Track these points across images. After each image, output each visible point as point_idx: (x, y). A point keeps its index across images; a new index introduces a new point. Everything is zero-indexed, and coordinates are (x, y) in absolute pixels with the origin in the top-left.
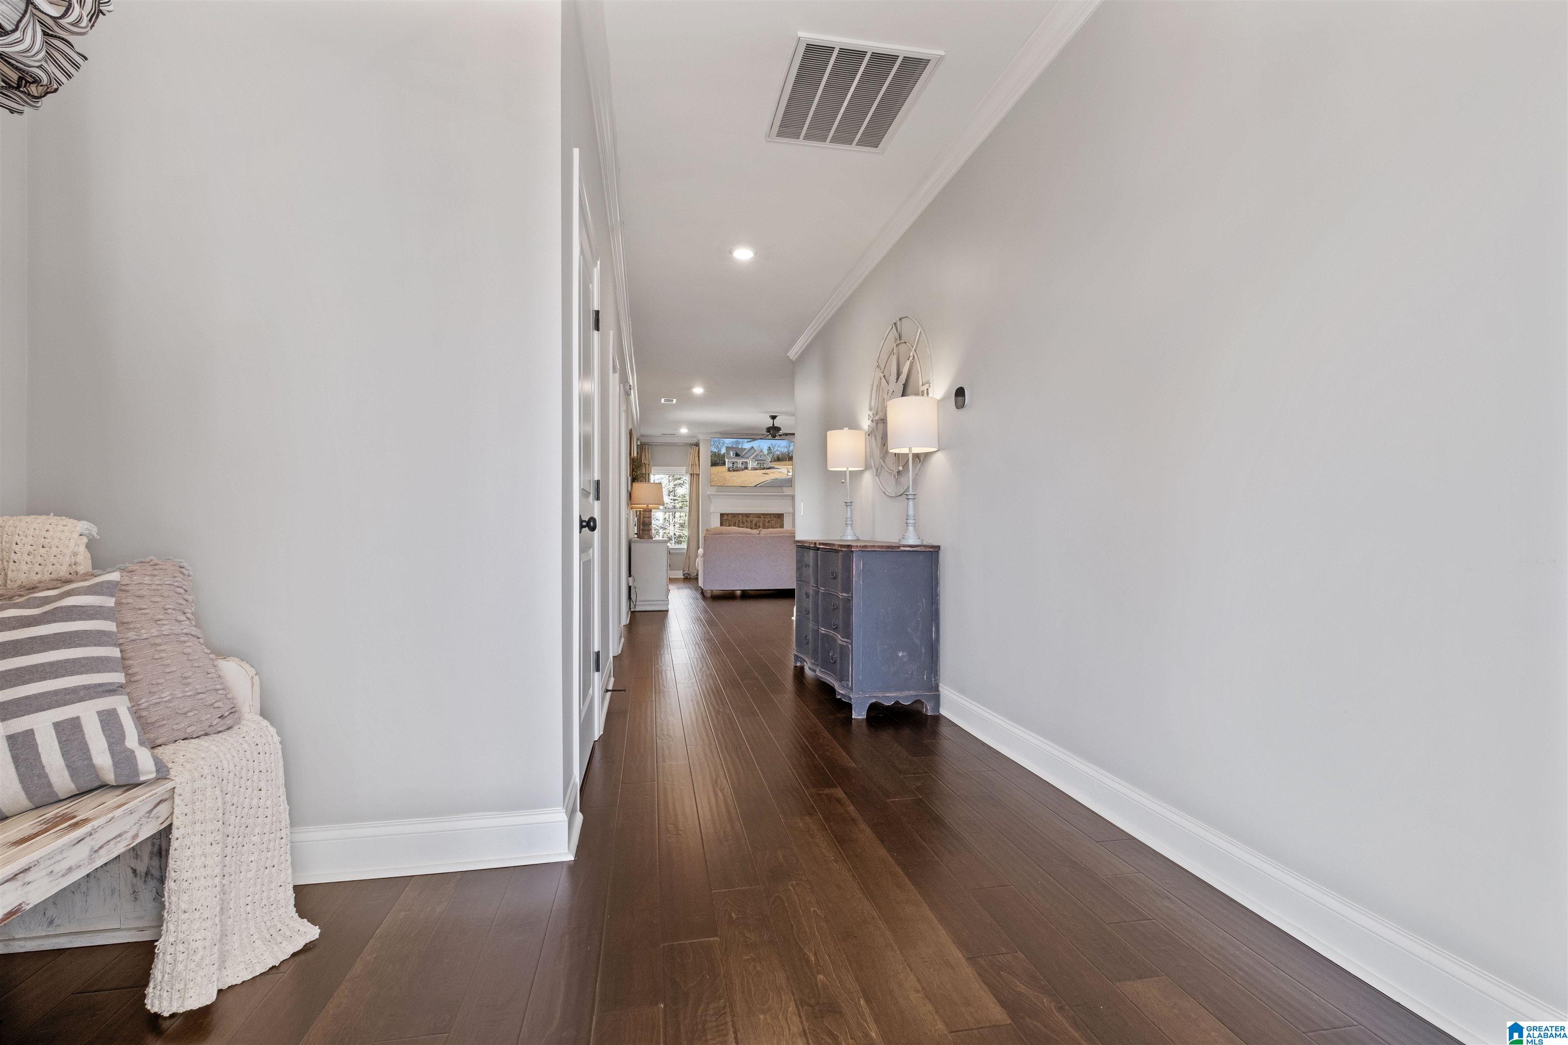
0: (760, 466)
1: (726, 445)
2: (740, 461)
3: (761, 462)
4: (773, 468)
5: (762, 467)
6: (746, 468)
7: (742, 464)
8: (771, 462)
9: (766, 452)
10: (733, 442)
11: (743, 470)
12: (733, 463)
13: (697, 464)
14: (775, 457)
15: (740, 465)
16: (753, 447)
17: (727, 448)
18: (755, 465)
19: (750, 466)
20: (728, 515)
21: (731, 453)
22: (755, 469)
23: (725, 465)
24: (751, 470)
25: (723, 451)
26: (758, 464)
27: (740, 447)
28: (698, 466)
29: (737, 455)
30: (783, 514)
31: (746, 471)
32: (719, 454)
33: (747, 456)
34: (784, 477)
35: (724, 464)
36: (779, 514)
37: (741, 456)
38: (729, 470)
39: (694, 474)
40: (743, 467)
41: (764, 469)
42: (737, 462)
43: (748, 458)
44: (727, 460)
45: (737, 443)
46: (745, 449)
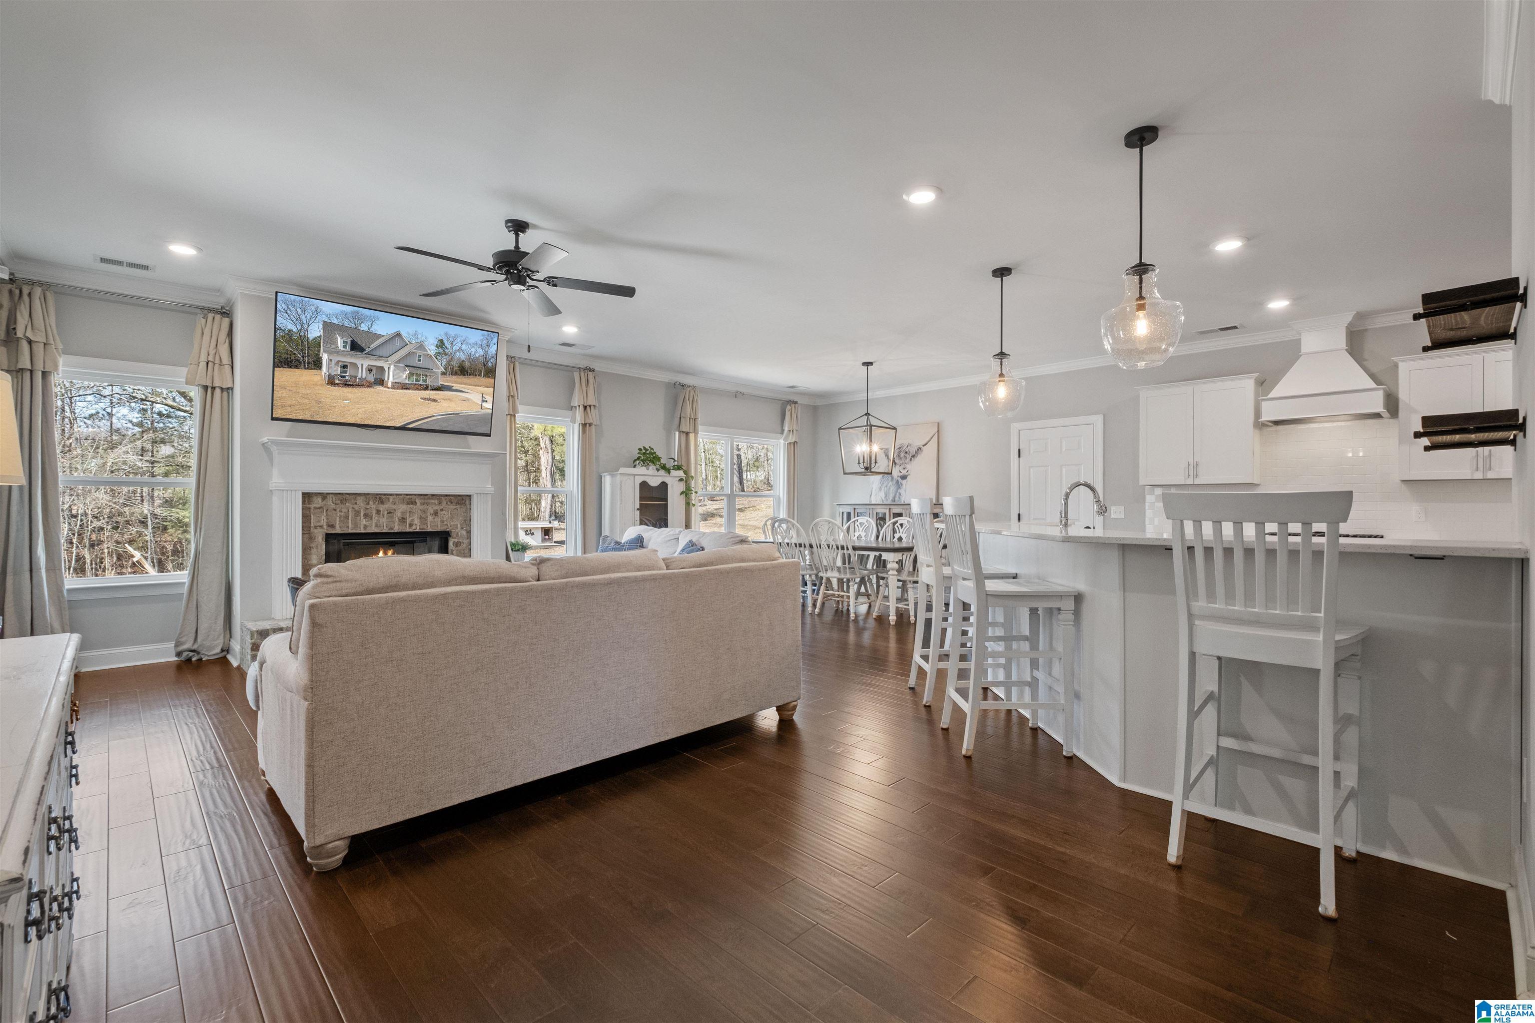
0: (417, 380)
1: (324, 318)
2: (363, 363)
3: (419, 372)
4: (449, 388)
5: (421, 383)
6: (380, 382)
7: (370, 370)
8: (443, 374)
9: (432, 350)
10: (345, 315)
11: (370, 385)
12: (345, 367)
13: (226, 360)
14: (454, 363)
15: (362, 373)
16: (398, 335)
17: (328, 327)
18: (404, 377)
19: (390, 378)
20: (324, 496)
21: (340, 341)
22: (404, 387)
23: (320, 368)
24: (393, 387)
25: (315, 331)
26: (411, 374)
27: (364, 327)
28: (227, 369)
29: (355, 347)
30: (470, 496)
31: (381, 388)
32: (303, 339)
33: (380, 352)
34: (474, 410)
35: (317, 364)
36: (459, 496)
37: (368, 350)
38: (331, 381)
39: (213, 388)
40: (372, 378)
41: (426, 388)
42: (355, 365)
43: (385, 358)
44: (325, 357)
45: (357, 317)
46: (379, 336)
